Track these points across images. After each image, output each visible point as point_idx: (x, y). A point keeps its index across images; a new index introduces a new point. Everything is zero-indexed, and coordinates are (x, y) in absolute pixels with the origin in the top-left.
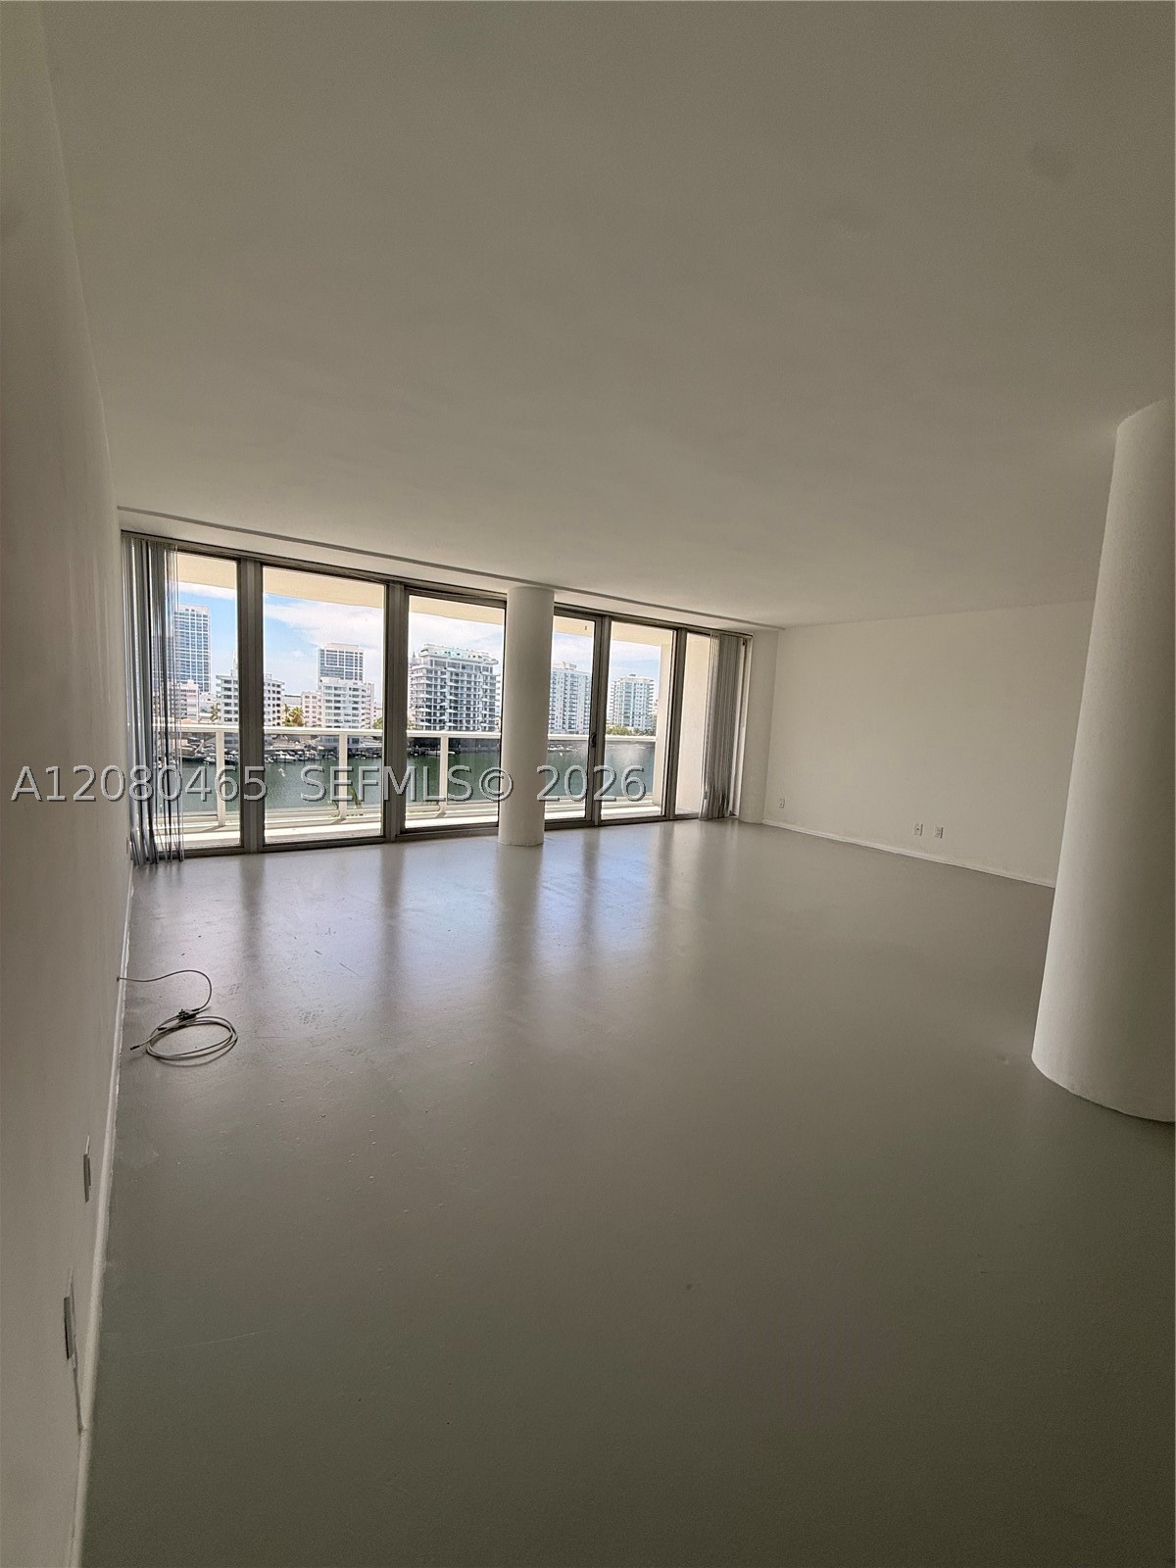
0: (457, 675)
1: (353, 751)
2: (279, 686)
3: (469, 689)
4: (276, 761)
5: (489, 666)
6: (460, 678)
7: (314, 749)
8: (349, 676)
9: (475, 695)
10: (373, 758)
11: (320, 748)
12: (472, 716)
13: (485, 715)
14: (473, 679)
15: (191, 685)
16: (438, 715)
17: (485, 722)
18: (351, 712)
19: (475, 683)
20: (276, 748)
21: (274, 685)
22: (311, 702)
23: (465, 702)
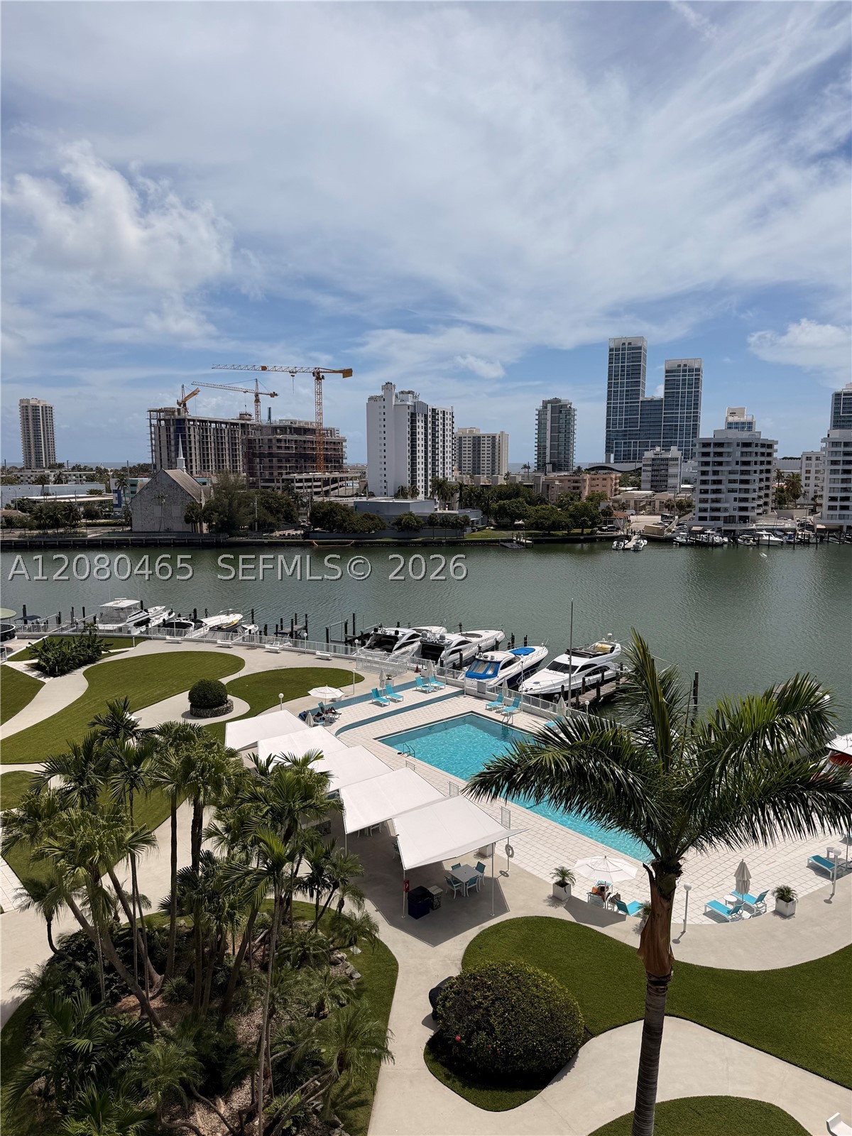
2: (770, 446)
4: (759, 544)
7: (811, 528)
11: (819, 526)
15: (674, 452)
20: (759, 527)
21: (763, 446)
22: (813, 465)
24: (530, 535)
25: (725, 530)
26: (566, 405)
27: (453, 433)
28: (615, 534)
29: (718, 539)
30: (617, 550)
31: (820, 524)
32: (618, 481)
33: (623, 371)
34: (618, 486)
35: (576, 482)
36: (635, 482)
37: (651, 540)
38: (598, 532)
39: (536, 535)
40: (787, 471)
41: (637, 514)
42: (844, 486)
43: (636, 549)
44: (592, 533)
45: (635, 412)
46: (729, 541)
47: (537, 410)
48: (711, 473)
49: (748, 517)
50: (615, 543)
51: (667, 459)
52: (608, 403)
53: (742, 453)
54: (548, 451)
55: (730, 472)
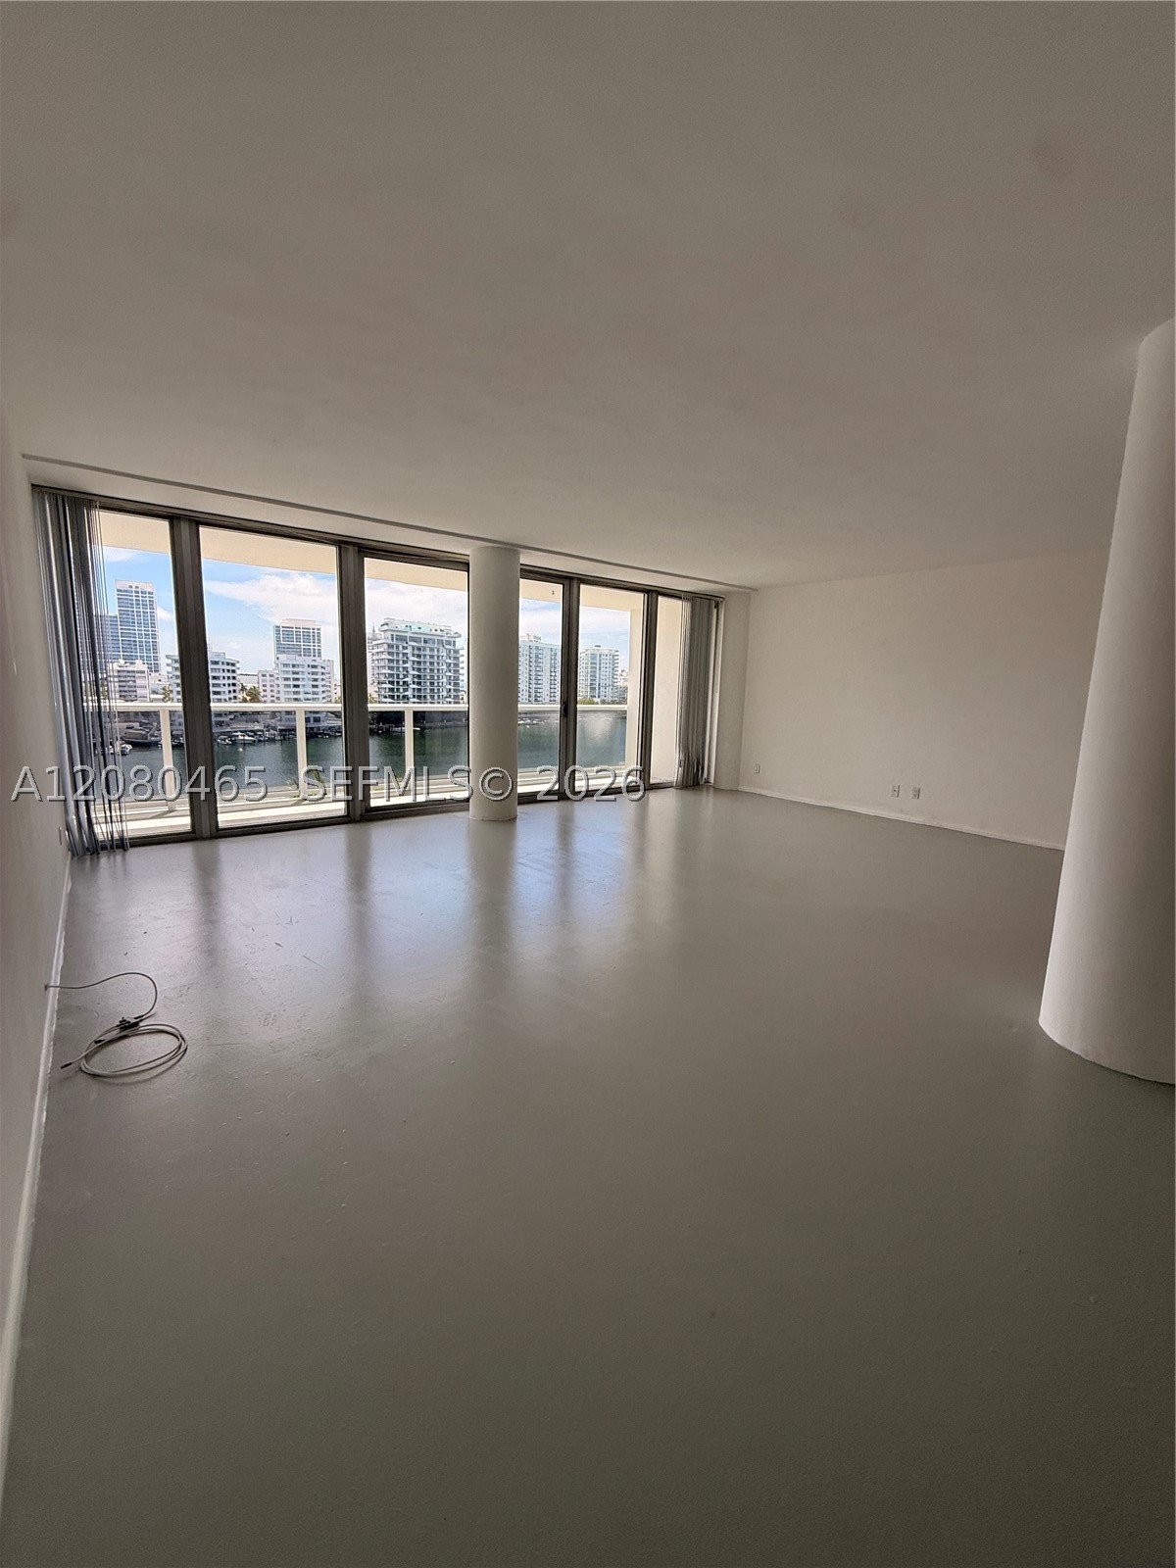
0: (419, 649)
2: (233, 665)
3: (432, 663)
5: (452, 640)
6: (422, 653)
7: (274, 729)
8: (307, 653)
9: (438, 670)
12: (436, 690)
13: (450, 689)
14: (436, 653)
15: (139, 665)
16: (401, 690)
17: (450, 695)
18: (311, 690)
19: (438, 657)
21: (228, 664)
22: (269, 681)
23: (428, 677)
31: (280, 725)
37: (134, 744)
40: (249, 685)
51: (134, 672)
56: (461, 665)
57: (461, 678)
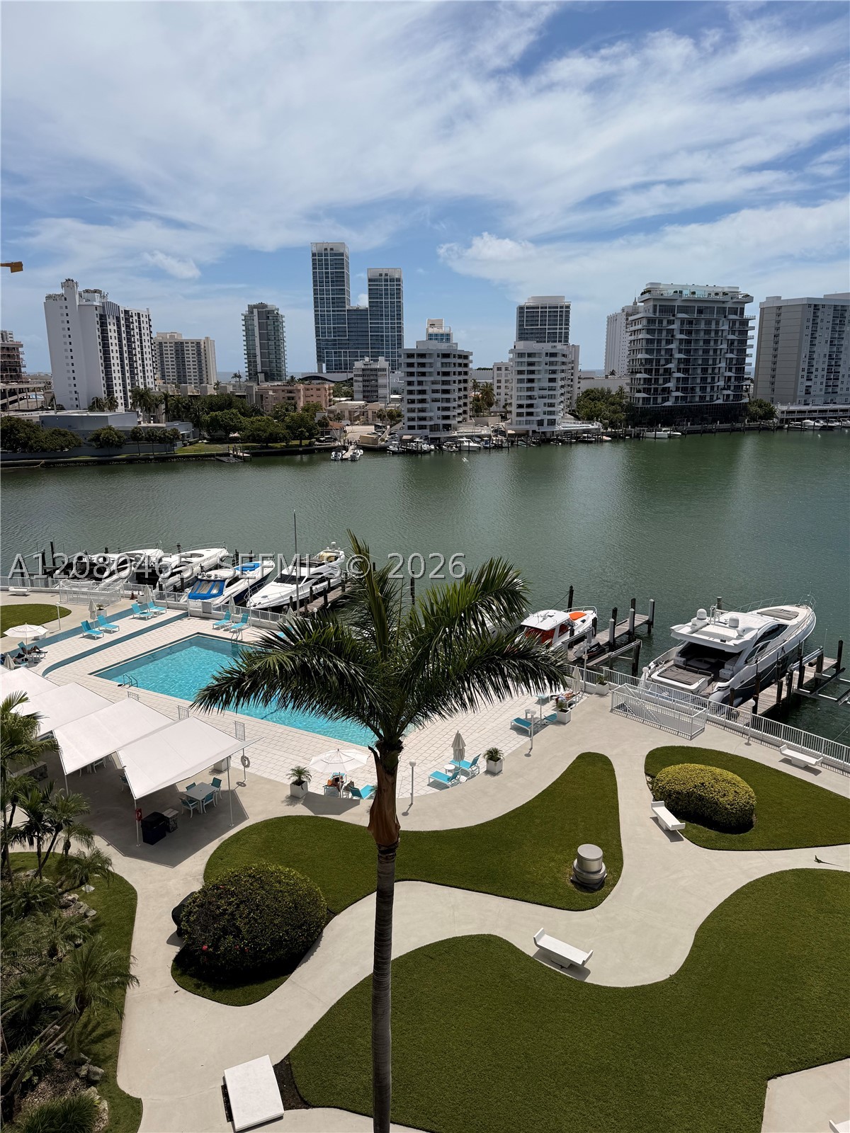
0: (690, 322)
1: (548, 435)
2: (466, 357)
3: (707, 342)
4: (460, 450)
5: (739, 306)
6: (694, 327)
7: (503, 433)
8: (553, 338)
9: (715, 351)
10: (571, 443)
11: (510, 432)
12: (709, 380)
13: (730, 378)
14: (713, 327)
15: (382, 362)
16: (661, 381)
17: (729, 388)
18: (547, 384)
19: (717, 332)
20: (460, 434)
21: (460, 357)
22: (503, 375)
23: (700, 362)
24: (247, 448)
25: (432, 438)
26: (273, 311)
27: (151, 338)
28: (332, 444)
29: (425, 447)
30: (335, 460)
31: (510, 429)
32: (332, 391)
33: (327, 277)
34: (332, 397)
35: (291, 392)
36: (348, 392)
37: (364, 448)
38: (317, 443)
39: (254, 448)
40: (482, 381)
41: (352, 424)
42: (529, 393)
43: (353, 459)
44: (311, 444)
45: (342, 321)
46: (435, 448)
47: (242, 314)
48: (416, 383)
49: (450, 425)
50: (333, 453)
51: (376, 370)
52: (315, 311)
53: (442, 363)
54: (258, 359)
55: (433, 383)
56: (749, 342)
57: (748, 360)
